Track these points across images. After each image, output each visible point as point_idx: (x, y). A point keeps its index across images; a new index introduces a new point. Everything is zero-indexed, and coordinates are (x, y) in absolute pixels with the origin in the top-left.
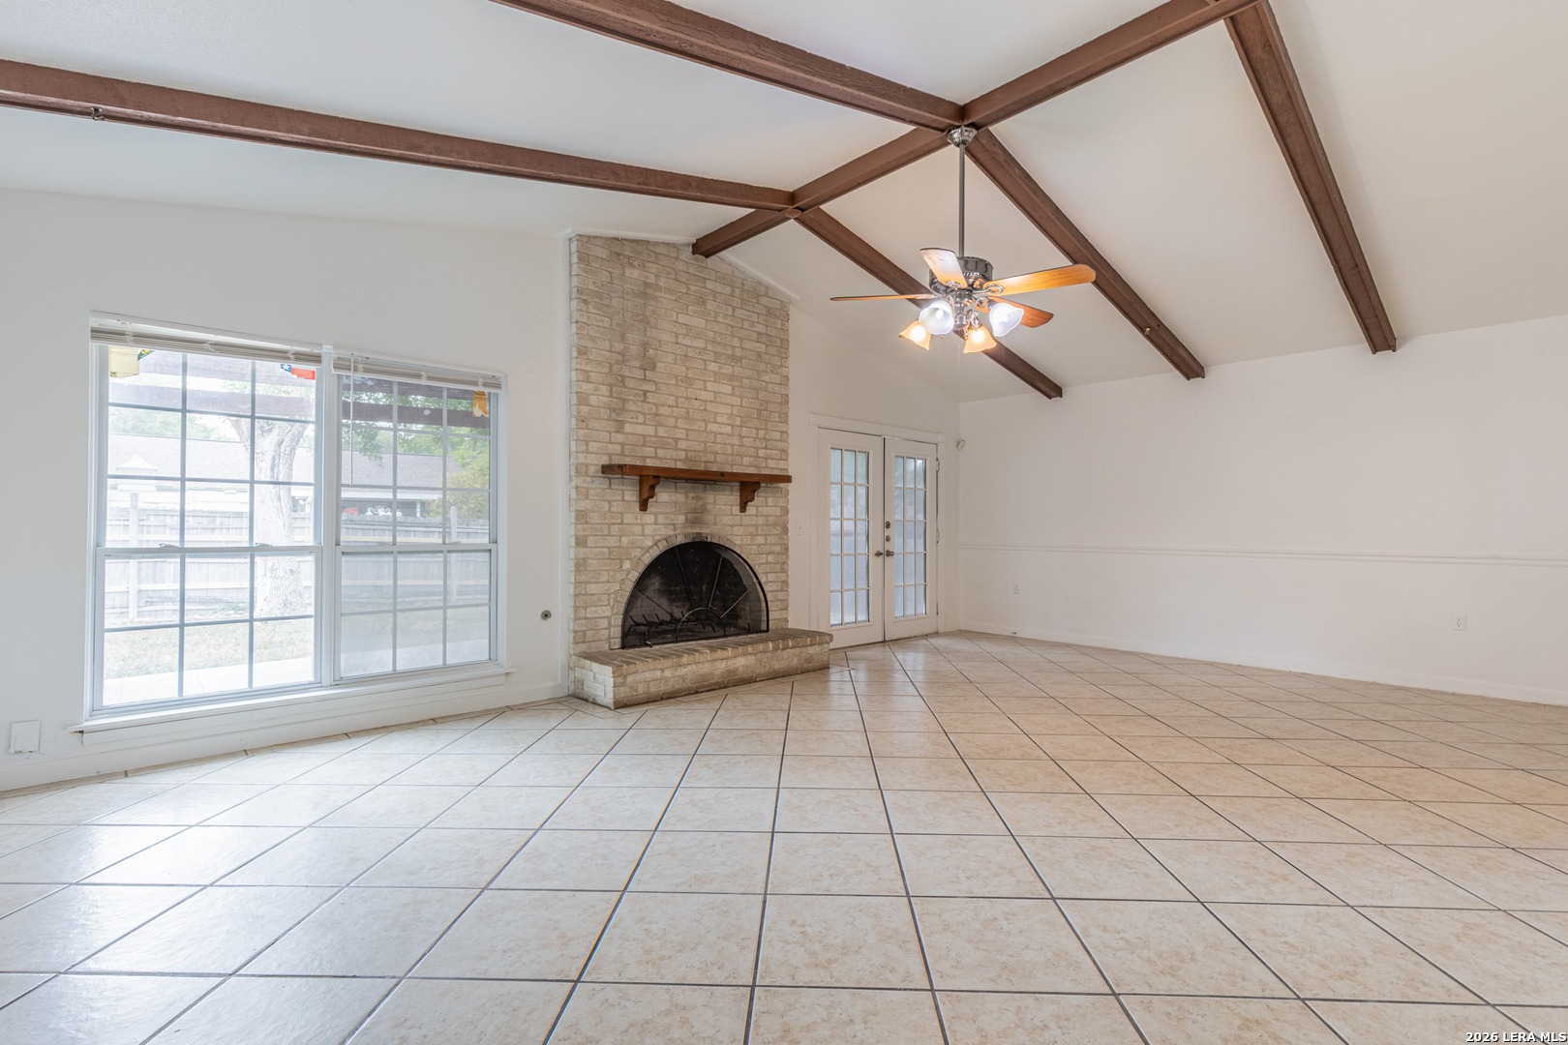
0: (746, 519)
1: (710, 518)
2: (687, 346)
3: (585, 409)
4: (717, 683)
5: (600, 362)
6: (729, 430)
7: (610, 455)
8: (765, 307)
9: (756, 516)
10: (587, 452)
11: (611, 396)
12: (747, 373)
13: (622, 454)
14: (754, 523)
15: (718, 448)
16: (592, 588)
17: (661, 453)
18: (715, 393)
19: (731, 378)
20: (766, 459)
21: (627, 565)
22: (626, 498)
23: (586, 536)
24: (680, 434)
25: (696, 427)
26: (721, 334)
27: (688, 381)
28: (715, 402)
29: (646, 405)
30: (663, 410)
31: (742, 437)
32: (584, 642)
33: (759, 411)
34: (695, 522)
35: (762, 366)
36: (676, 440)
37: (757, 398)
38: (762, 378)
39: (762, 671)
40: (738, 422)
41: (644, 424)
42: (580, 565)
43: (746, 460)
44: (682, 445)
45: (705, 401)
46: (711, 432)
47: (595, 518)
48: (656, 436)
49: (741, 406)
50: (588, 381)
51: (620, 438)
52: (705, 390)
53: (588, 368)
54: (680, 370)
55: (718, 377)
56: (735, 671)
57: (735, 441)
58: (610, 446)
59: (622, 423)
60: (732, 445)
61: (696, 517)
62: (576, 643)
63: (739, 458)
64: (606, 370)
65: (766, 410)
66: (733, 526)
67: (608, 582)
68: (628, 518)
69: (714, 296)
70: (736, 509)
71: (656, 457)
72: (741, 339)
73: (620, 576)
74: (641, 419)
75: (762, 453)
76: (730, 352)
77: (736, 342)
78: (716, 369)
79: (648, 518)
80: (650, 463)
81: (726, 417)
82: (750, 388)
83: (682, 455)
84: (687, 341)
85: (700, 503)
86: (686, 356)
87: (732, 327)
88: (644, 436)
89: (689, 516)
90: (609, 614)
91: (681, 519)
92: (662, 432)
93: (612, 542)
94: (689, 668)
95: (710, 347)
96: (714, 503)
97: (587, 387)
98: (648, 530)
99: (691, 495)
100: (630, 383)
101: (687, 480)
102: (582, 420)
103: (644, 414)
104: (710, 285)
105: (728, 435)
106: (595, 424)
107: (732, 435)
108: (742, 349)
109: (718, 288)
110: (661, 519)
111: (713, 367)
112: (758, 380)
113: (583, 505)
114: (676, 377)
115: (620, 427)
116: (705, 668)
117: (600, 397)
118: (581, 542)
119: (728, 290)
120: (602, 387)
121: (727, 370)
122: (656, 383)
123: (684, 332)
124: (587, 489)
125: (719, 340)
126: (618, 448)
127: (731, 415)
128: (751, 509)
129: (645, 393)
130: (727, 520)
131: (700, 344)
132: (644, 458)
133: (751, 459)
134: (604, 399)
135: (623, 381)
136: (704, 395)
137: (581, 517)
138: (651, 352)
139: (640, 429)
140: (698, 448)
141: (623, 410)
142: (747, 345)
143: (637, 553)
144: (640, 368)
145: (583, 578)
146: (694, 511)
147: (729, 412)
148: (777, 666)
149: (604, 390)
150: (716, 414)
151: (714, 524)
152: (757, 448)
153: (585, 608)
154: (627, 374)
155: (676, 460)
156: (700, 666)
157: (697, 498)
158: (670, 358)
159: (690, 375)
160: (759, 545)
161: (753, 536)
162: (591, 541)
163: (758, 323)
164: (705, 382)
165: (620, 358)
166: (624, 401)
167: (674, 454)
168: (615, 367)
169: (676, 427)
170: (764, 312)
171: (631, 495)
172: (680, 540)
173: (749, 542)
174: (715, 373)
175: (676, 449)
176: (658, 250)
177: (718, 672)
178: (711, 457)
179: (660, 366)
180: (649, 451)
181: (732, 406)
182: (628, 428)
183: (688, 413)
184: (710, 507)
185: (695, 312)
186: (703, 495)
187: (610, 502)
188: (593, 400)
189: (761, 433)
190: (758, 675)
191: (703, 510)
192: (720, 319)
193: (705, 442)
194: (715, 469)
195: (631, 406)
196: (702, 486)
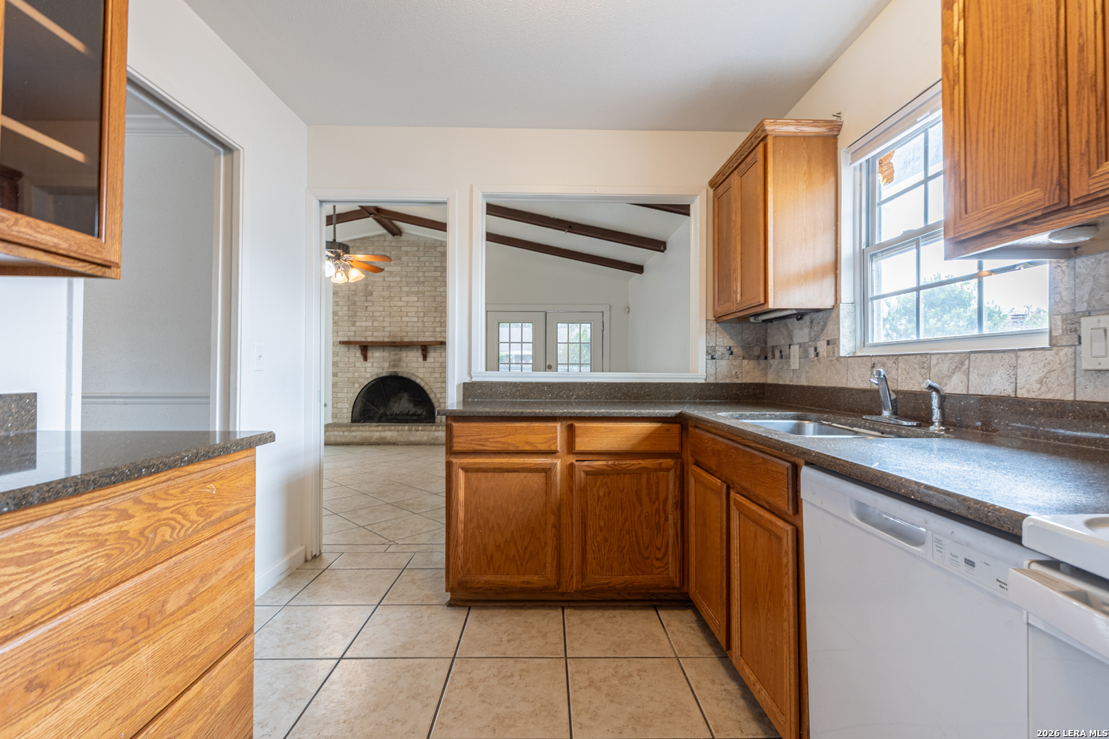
0: (427, 364)
1: (404, 364)
2: (390, 282)
3: (336, 318)
4: (374, 442)
5: (343, 297)
6: (416, 319)
7: (349, 337)
8: (440, 252)
9: (434, 362)
10: (337, 336)
11: (349, 310)
12: (427, 289)
13: (355, 336)
14: (432, 366)
15: (409, 329)
16: (339, 395)
17: (375, 334)
18: (407, 302)
19: (417, 293)
20: (441, 332)
21: (357, 385)
22: (357, 355)
23: (337, 373)
24: (386, 324)
25: (395, 320)
26: (410, 272)
27: (391, 298)
28: (407, 306)
29: (367, 313)
30: (376, 314)
31: (424, 322)
32: (336, 418)
33: (436, 308)
34: (394, 366)
35: (438, 284)
36: (384, 327)
37: (435, 301)
38: (438, 290)
39: (402, 440)
40: (422, 314)
41: (366, 321)
42: (335, 385)
43: (427, 334)
44: (387, 329)
45: (401, 307)
46: (405, 322)
47: (341, 365)
48: (373, 326)
49: (424, 306)
50: (338, 305)
51: (354, 329)
52: (401, 301)
53: (338, 300)
54: (386, 293)
55: (408, 294)
56: (385, 438)
57: (420, 324)
58: (349, 333)
59: (355, 322)
60: (418, 327)
61: (396, 363)
62: (333, 418)
63: (422, 333)
64: (347, 299)
65: (441, 306)
66: (418, 368)
67: (347, 392)
68: (358, 365)
69: (407, 254)
70: (421, 359)
71: (372, 336)
72: (424, 272)
73: (353, 390)
74: (364, 319)
75: (438, 329)
76: (416, 280)
77: (420, 274)
78: (408, 290)
79: (368, 364)
80: (369, 339)
81: (414, 313)
82: (430, 296)
83: (387, 334)
84: (390, 279)
85: (398, 357)
86: (389, 286)
87: (418, 267)
88: (366, 327)
89: (391, 363)
90: (347, 407)
91: (386, 365)
92: (376, 324)
93: (350, 375)
94: (358, 433)
95: (403, 279)
96: (406, 356)
97: (337, 308)
98: (368, 370)
99: (392, 353)
100: (358, 304)
101: (390, 346)
102: (335, 323)
103: (366, 317)
104: (403, 249)
105: (415, 322)
106: (341, 324)
107: (418, 322)
108: (425, 277)
109: (409, 249)
110: (375, 365)
111: (405, 289)
112: (435, 291)
113: (336, 359)
114: (383, 297)
115: (354, 324)
116: (367, 434)
117: (343, 312)
118: (335, 375)
119: (415, 249)
120: (344, 307)
121: (415, 289)
122: (373, 302)
123: (388, 275)
124: (338, 352)
125: (409, 275)
126: (353, 333)
127: (417, 311)
128: (430, 359)
129: (366, 307)
130: (415, 365)
131: (398, 279)
132: (366, 337)
133: (431, 333)
134: (345, 312)
135: (355, 303)
136: (400, 304)
137: (335, 364)
138: (370, 287)
139: (364, 324)
140: (397, 330)
141: (355, 316)
142: (427, 274)
143: (362, 380)
144: (364, 295)
145: (336, 390)
146: (394, 361)
147: (416, 310)
148: (412, 439)
149: (345, 308)
150: (407, 312)
151: (407, 366)
152: (435, 327)
153: (337, 403)
154: (357, 299)
155: (384, 337)
156: (364, 433)
157: (396, 355)
158: (380, 289)
159: (392, 295)
160: (435, 378)
161: (431, 373)
162: (339, 374)
163: (435, 261)
164: (401, 297)
165: (353, 293)
166: (356, 312)
167: (383, 334)
168: (351, 298)
169: (383, 321)
170: (439, 255)
171: (359, 354)
172: (384, 375)
173: (428, 376)
174: (407, 292)
175: (384, 331)
176: (374, 239)
177: (375, 437)
178: (405, 334)
179: (375, 294)
180: (369, 333)
181: (418, 307)
182: (358, 324)
183: (390, 313)
184: (404, 358)
185: (395, 264)
186: (399, 353)
187: (349, 357)
188: (340, 313)
189: (438, 319)
190: (400, 442)
191: (400, 360)
192: (410, 264)
193: (401, 327)
194: (406, 340)
195: (359, 314)
196: (398, 349)
